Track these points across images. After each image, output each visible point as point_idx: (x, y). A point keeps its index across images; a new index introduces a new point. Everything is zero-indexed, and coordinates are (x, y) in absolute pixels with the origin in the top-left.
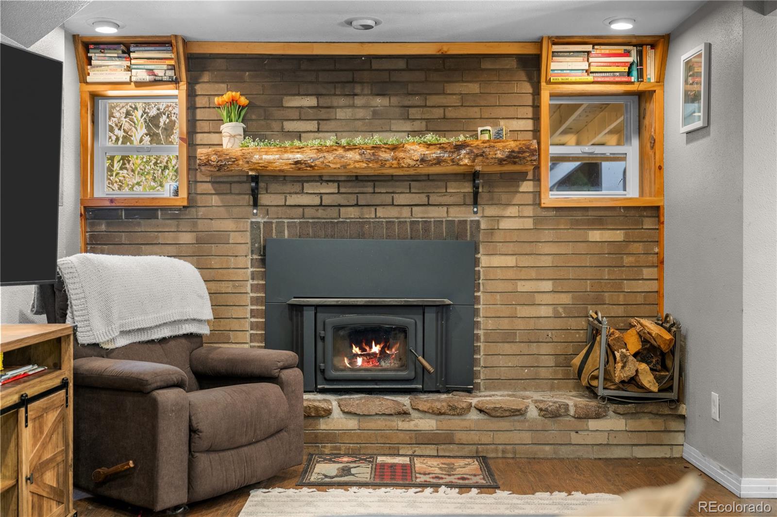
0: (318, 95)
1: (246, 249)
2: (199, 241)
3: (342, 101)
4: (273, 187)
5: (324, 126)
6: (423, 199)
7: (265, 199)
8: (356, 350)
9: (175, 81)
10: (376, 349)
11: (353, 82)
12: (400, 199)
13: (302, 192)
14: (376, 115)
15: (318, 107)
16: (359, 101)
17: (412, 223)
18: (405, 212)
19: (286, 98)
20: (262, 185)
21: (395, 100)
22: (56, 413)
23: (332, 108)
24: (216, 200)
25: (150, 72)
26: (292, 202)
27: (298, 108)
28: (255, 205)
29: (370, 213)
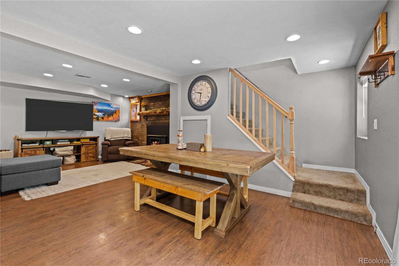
0: (154, 103)
1: (146, 127)
2: (142, 126)
3: (156, 103)
4: (149, 117)
5: (155, 107)
6: (165, 119)
7: (148, 119)
9: (138, 102)
11: (157, 100)
13: (152, 118)
14: (160, 105)
15: (154, 104)
16: (158, 103)
17: (164, 123)
18: (163, 121)
19: (150, 103)
20: (148, 117)
21: (162, 102)
22: (93, 147)
23: (155, 104)
24: (143, 120)
25: (136, 101)
26: (151, 120)
27: (152, 105)
28: (147, 120)
29: (159, 121)
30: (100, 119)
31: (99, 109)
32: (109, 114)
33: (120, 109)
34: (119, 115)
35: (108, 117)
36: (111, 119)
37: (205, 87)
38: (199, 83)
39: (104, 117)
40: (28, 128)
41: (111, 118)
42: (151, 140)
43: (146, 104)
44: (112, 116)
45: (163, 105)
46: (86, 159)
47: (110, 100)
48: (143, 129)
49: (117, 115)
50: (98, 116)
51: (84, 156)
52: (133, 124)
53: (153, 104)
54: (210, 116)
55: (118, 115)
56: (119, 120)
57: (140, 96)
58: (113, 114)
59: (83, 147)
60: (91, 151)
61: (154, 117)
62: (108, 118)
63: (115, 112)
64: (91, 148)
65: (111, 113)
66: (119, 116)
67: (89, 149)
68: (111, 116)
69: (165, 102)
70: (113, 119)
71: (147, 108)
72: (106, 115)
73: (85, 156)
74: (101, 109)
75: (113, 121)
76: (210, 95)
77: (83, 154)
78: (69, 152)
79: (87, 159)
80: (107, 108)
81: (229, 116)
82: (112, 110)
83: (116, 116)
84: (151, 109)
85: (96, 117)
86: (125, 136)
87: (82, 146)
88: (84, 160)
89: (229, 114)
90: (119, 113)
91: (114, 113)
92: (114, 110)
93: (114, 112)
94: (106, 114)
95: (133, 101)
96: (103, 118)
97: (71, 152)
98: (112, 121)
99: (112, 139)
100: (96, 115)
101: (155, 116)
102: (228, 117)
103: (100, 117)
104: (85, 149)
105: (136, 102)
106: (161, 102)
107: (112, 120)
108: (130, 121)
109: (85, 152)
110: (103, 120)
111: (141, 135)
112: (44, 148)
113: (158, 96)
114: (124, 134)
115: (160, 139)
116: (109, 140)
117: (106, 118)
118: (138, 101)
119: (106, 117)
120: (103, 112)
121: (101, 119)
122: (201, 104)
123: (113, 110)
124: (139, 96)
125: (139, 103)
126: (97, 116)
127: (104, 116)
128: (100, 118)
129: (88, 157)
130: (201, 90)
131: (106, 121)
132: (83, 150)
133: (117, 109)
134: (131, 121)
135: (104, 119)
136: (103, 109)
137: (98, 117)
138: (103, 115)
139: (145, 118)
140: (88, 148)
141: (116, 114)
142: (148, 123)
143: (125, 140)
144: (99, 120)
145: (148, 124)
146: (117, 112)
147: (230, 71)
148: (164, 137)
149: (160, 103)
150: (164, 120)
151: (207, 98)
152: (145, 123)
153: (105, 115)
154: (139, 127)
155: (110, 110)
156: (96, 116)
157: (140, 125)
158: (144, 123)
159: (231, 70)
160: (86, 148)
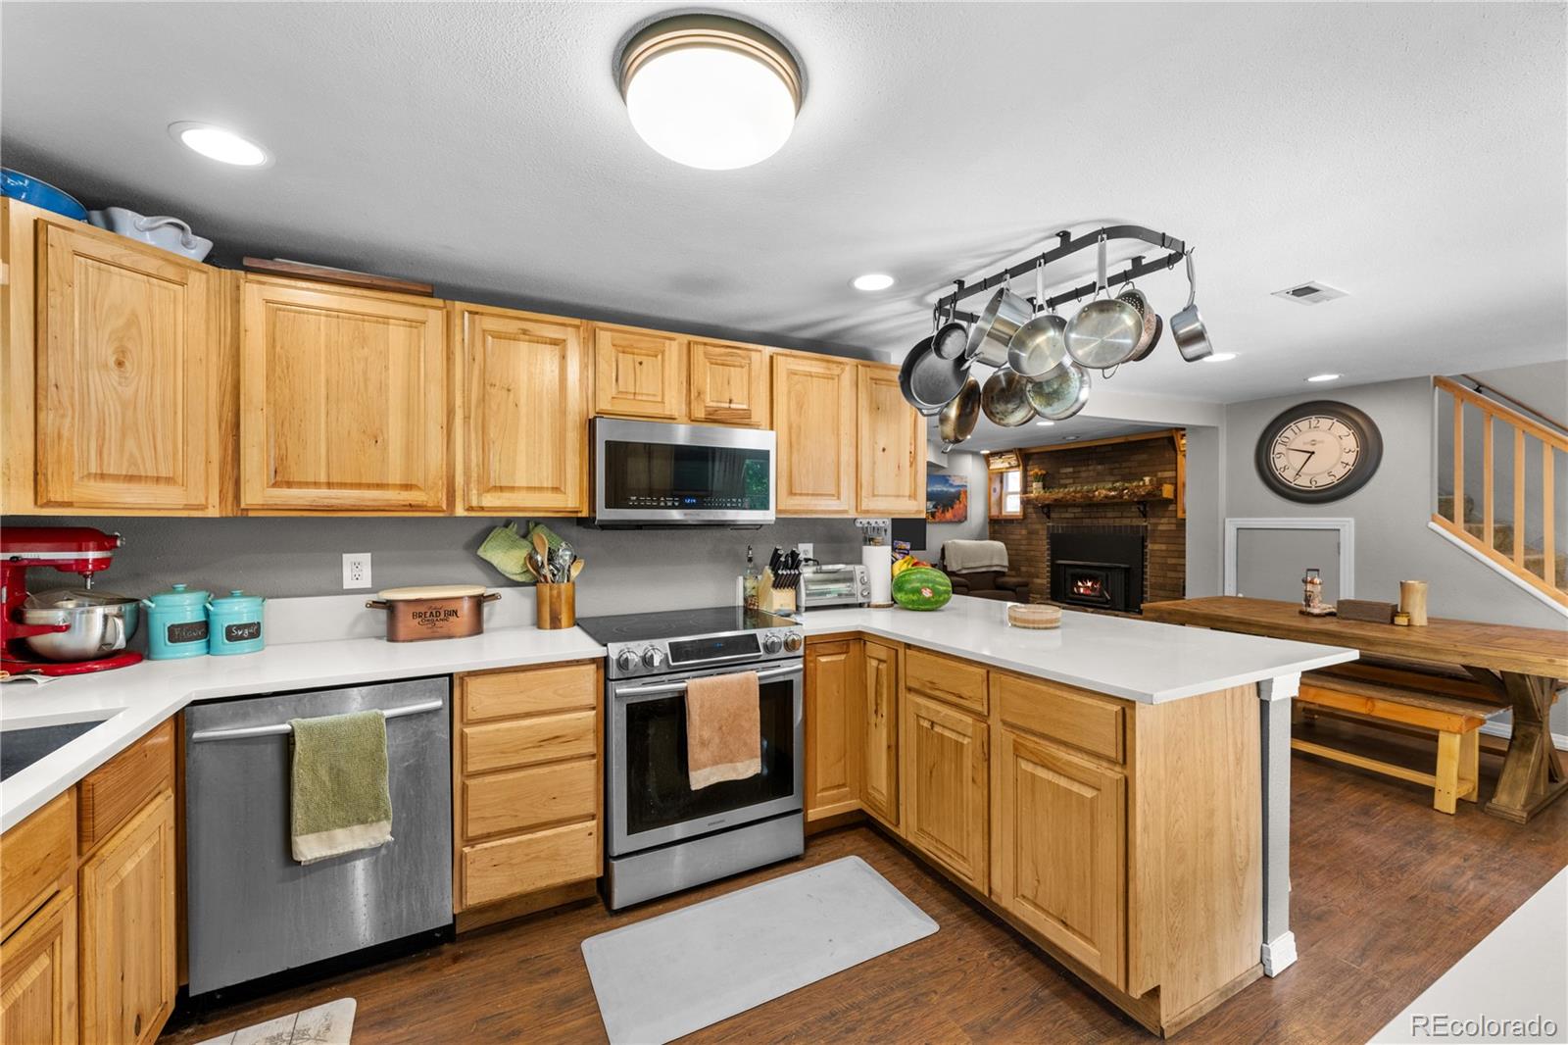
0: (1073, 467)
1: (1045, 537)
2: (1029, 533)
3: (1084, 468)
4: (1056, 510)
5: (1077, 481)
6: (1119, 514)
7: (1053, 515)
8: (1080, 584)
9: (1017, 466)
10: (1089, 584)
11: (1088, 459)
12: (1110, 515)
13: (1068, 512)
14: (1098, 474)
15: (1074, 472)
16: (1091, 468)
17: (1114, 526)
18: (1111, 521)
19: (1062, 469)
20: (1052, 510)
21: (1107, 466)
23: (1079, 472)
24: (1034, 516)
25: (1009, 463)
26: (1063, 516)
27: (1065, 473)
28: (1049, 517)
29: (1095, 521)
32: (945, 502)
33: (968, 489)
34: (965, 504)
35: (943, 512)
36: (949, 518)
37: (1332, 434)
38: (1303, 424)
39: (936, 512)
41: (949, 515)
42: (1073, 575)
43: (1044, 472)
44: (952, 508)
45: (1112, 474)
47: (947, 465)
48: (1034, 542)
49: (962, 505)
52: (996, 527)
53: (1071, 470)
54: (1352, 520)
56: (966, 518)
57: (1025, 449)
58: (954, 502)
61: (1079, 510)
62: (943, 514)
63: (957, 497)
65: (949, 501)
66: (966, 507)
68: (950, 508)
69: (1117, 465)
70: (954, 516)
71: (1047, 482)
72: (939, 507)
75: (953, 522)
76: (1351, 458)
80: (941, 489)
81: (1433, 521)
82: (951, 492)
83: (959, 508)
84: (1065, 486)
86: (996, 562)
89: (1433, 515)
90: (966, 498)
91: (955, 500)
92: (956, 492)
93: (955, 498)
94: (939, 505)
95: (998, 464)
96: (933, 515)
98: (951, 522)
101: (1078, 507)
102: (1433, 525)
103: (929, 514)
105: (1008, 466)
106: (1100, 464)
107: (953, 519)
108: (988, 520)
110: (933, 521)
111: (1027, 560)
113: (1090, 447)
114: (992, 559)
115: (1107, 576)
117: (940, 515)
118: (1016, 463)
119: (940, 511)
120: (934, 500)
121: (930, 517)
122: (1314, 483)
123: (953, 493)
124: (1020, 450)
125: (1021, 467)
127: (936, 510)
130: (1314, 443)
131: (940, 522)
133: (962, 489)
134: (991, 520)
135: (936, 518)
136: (933, 491)
138: (934, 506)
139: (1045, 510)
141: (960, 502)
142: (1053, 526)
143: (993, 574)
145: (1053, 530)
146: (961, 497)
147: (1435, 386)
148: (1119, 568)
149: (1099, 467)
150: (1117, 520)
151: (1340, 466)
152: (1042, 528)
153: (937, 508)
154: (1019, 537)
155: (946, 492)
157: (1024, 532)
158: (1038, 526)
159: (1439, 381)
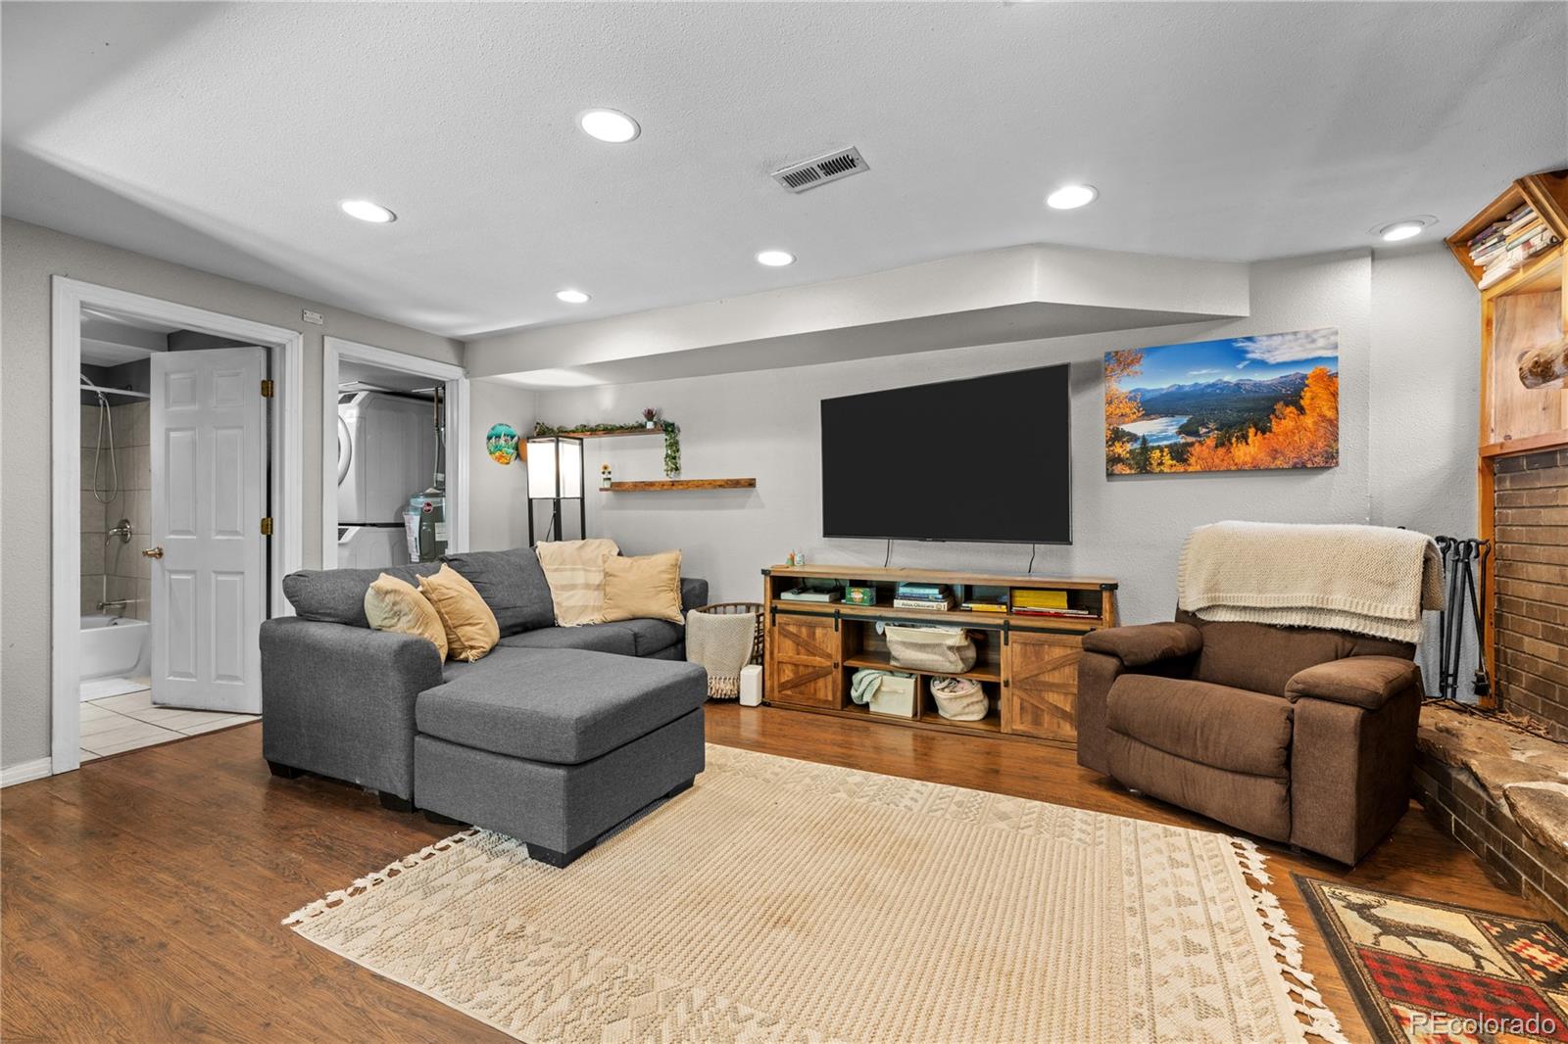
9: (1557, 243)
22: (1069, 651)
25: (1526, 245)
30: (1161, 464)
31: (1148, 396)
32: (1233, 416)
33: (1344, 369)
34: (1329, 414)
35: (1220, 444)
36: (1248, 459)
39: (1192, 444)
40: (837, 524)
41: (1250, 449)
44: (1264, 430)
46: (1028, 718)
47: (1243, 310)
49: (1309, 421)
50: (1144, 440)
51: (1017, 702)
55: (1323, 417)
56: (1333, 457)
58: (1274, 411)
59: (1006, 644)
60: (1056, 673)
62: (1221, 451)
63: (1292, 396)
64: (1058, 653)
65: (1249, 410)
66: (1333, 424)
67: (1046, 658)
68: (1252, 431)
70: (1274, 453)
72: (1203, 430)
73: (1022, 699)
74: (1166, 394)
75: (1267, 469)
77: (1007, 684)
78: (941, 658)
79: (1037, 721)
80: (1212, 380)
82: (1258, 385)
83: (1298, 428)
85: (1131, 452)
87: (1002, 632)
88: (1019, 727)
90: (1335, 395)
91: (1279, 406)
92: (1283, 382)
93: (1277, 400)
94: (1204, 425)
95: (1504, 260)
96: (1180, 454)
97: (953, 657)
98: (1256, 469)
99: (1223, 616)
100: (1133, 438)
103: (1162, 451)
104: (1024, 655)
105: (1522, 258)
107: (1264, 458)
108: (1479, 462)
109: (1023, 676)
110: (1180, 468)
112: (840, 620)
116: (1202, 616)
117: (1206, 452)
119: (1211, 442)
120: (1184, 413)
121: (1168, 460)
123: (1269, 386)
126: (1137, 446)
127: (1190, 439)
128: (1157, 454)
129: (1043, 711)
131: (1208, 471)
132: (1010, 656)
134: (1490, 459)
135: (1192, 460)
136: (1180, 387)
137: (1145, 449)
138: (1184, 430)
140: (1038, 655)
141: (1301, 410)
144: (1148, 472)
146: (1307, 395)
153: (1196, 434)
155: (1246, 387)
156: (1129, 446)
160: (1030, 649)
